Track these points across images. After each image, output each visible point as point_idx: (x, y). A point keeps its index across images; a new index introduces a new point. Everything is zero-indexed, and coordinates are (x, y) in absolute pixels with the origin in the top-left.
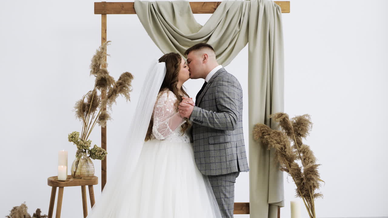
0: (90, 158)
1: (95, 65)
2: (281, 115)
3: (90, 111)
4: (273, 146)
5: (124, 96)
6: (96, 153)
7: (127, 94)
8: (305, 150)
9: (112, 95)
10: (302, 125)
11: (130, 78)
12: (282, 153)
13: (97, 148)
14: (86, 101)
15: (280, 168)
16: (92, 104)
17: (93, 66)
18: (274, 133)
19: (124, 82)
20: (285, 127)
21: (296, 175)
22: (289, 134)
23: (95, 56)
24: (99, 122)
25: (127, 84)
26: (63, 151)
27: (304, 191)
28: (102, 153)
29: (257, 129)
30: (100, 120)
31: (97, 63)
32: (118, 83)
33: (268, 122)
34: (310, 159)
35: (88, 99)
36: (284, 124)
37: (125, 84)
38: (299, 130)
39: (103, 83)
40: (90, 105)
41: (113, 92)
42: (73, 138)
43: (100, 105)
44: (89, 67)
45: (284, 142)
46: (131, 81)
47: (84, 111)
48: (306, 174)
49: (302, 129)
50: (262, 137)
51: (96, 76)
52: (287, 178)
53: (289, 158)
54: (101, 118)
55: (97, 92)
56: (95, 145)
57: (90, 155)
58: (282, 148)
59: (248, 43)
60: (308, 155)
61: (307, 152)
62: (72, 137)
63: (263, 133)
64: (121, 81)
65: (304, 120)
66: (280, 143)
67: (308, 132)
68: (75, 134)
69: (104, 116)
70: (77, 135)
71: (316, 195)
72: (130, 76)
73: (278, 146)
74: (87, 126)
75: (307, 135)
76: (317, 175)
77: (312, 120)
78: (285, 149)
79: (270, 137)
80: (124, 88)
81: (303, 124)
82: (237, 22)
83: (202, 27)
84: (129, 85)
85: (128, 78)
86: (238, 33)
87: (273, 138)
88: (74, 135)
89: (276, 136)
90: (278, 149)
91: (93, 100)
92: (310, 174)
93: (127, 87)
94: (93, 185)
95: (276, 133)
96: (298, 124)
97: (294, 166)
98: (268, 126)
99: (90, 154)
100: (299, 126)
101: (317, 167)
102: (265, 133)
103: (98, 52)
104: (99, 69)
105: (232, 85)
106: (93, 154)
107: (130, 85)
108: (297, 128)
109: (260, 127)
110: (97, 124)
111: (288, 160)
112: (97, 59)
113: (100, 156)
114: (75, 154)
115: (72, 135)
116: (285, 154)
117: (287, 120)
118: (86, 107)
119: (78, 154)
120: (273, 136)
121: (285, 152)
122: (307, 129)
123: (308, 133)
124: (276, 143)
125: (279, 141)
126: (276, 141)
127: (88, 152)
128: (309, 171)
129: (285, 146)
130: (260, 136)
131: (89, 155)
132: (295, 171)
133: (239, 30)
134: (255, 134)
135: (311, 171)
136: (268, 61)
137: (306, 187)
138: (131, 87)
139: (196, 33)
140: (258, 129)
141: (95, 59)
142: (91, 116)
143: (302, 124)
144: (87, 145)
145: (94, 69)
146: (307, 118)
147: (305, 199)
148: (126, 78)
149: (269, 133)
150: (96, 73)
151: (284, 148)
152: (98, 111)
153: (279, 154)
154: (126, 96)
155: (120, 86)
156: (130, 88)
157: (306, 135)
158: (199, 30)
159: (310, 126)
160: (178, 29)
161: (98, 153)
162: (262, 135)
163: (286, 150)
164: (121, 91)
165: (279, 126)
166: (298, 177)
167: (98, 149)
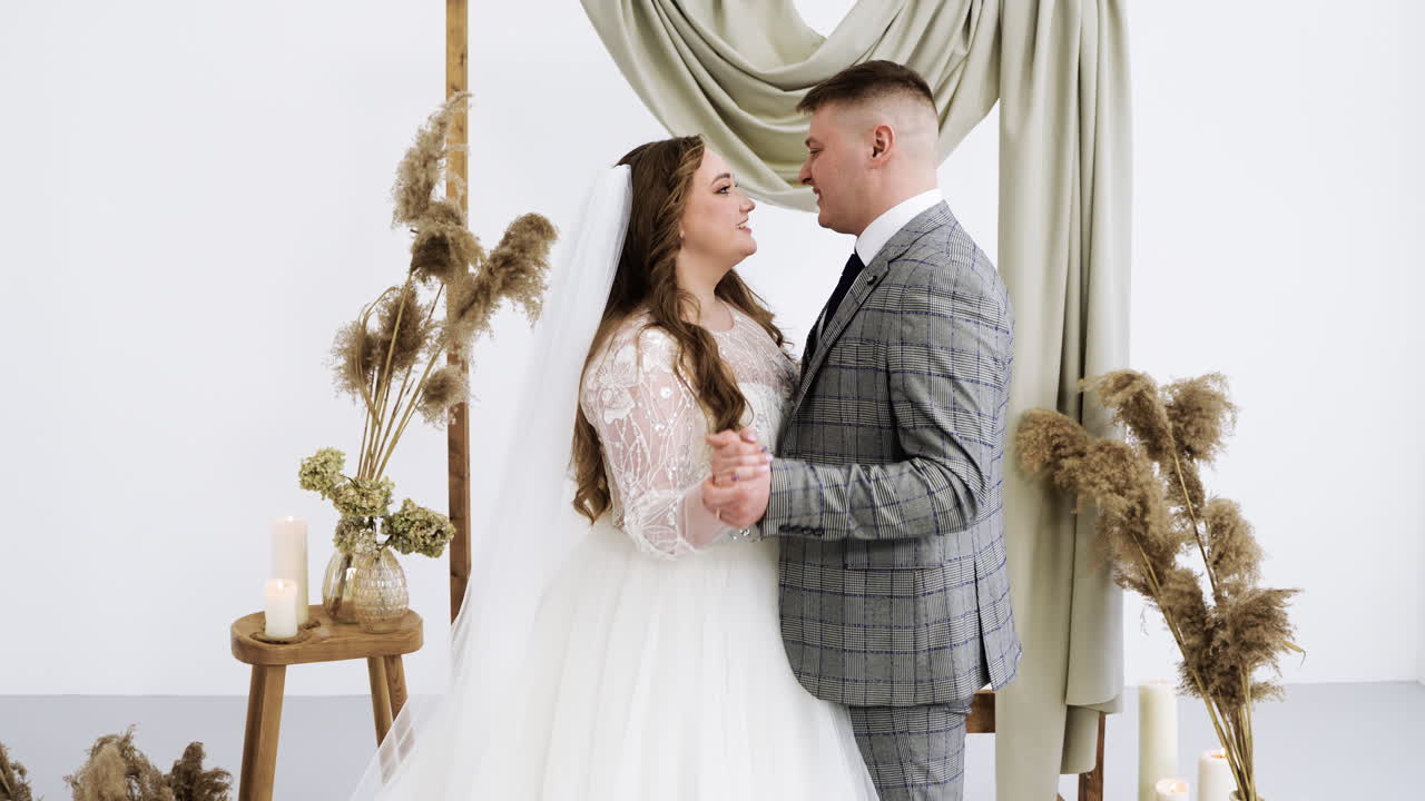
0: (391, 548)
1: (411, 188)
2: (1127, 380)
3: (392, 364)
4: (1099, 500)
5: (520, 306)
6: (411, 533)
7: (534, 299)
8: (1222, 518)
9: (472, 304)
10: (1198, 414)
11: (545, 238)
12: (1133, 527)
13: (414, 513)
14: (375, 326)
15: (1114, 573)
16: (397, 340)
17: (405, 189)
18: (1101, 449)
19: (522, 251)
20: (1141, 425)
21: (1183, 614)
22: (1155, 451)
23: (410, 154)
24: (426, 409)
25: (531, 262)
26: (291, 519)
27: (1215, 676)
28: (433, 533)
29: (1032, 432)
30: (427, 402)
31: (418, 181)
32: (494, 260)
33: (1072, 404)
34: (1242, 553)
35: (382, 318)
36: (1139, 416)
37: (525, 261)
38: (1188, 433)
39: (438, 257)
40: (390, 342)
41: (476, 294)
42: (318, 477)
43: (428, 341)
44: (389, 195)
45: (1141, 486)
46: (546, 250)
47: (367, 366)
48: (1239, 625)
49: (1198, 432)
50: (1053, 464)
51: (415, 229)
52: (1142, 616)
53: (1159, 547)
54: (433, 393)
55: (419, 292)
56: (409, 500)
57: (391, 538)
58: (1132, 512)
59: (998, 101)
60: (1238, 540)
61: (1229, 528)
62: (314, 472)
63: (1057, 447)
64: (507, 250)
65: (1205, 394)
66: (1127, 491)
67: (1221, 440)
68: (326, 462)
69: (442, 386)
70: (331, 464)
71: (1258, 691)
72: (545, 228)
73: (1119, 504)
74: (380, 424)
75: (1215, 452)
76: (1282, 632)
77: (1233, 394)
78: (1143, 515)
79: (1085, 467)
80: (523, 276)
81: (1204, 413)
82: (958, 19)
83: (823, 39)
84: (539, 264)
85: (535, 236)
86: (959, 64)
87: (1097, 469)
88: (322, 465)
89: (1110, 461)
90: (1119, 514)
91: (400, 325)
92: (1258, 625)
93: (534, 272)
94: (404, 656)
95: (1108, 452)
96: (1182, 411)
97: (1179, 583)
98: (1071, 419)
99: (389, 532)
100: (1186, 418)
101: (1285, 600)
102: (1065, 447)
103: (424, 136)
104: (427, 202)
105: (972, 314)
106: (398, 535)
107: (545, 265)
108: (1182, 426)
109: (1044, 426)
110: (418, 417)
111: (1154, 553)
112: (417, 164)
113: (424, 543)
114: (332, 534)
115: (312, 466)
116: (1143, 533)
117: (1149, 401)
118: (377, 351)
119: (342, 533)
120: (1097, 463)
121: (1146, 526)
122: (1218, 428)
123: (1219, 443)
124: (1110, 491)
125: (1123, 482)
126: (1111, 483)
127: (383, 525)
128: (1254, 614)
129: (1143, 502)
130: (1045, 460)
131: (388, 536)
132: (1181, 600)
133: (962, 52)
134: (1025, 450)
135: (1260, 616)
136: (1074, 171)
137: (1225, 663)
138: (547, 273)
139: (800, 64)
140: (1038, 434)
141: (408, 163)
142: (396, 384)
143: (1199, 409)
144: (371, 503)
145: (407, 202)
146: (1215, 387)
147: (1214, 704)
148: (531, 234)
149: (1079, 446)
150: (414, 217)
151: (1140, 510)
152: (423, 366)
153: (1116, 529)
154: (527, 308)
155: (503, 270)
156: (548, 277)
157: (1212, 452)
158: (812, 53)
159: (1228, 416)
160: (734, 48)
161: (419, 534)
162: (1052, 456)
163: (1147, 519)
164: (508, 286)
165: (1115, 421)
166: (1193, 623)
167: (419, 516)
